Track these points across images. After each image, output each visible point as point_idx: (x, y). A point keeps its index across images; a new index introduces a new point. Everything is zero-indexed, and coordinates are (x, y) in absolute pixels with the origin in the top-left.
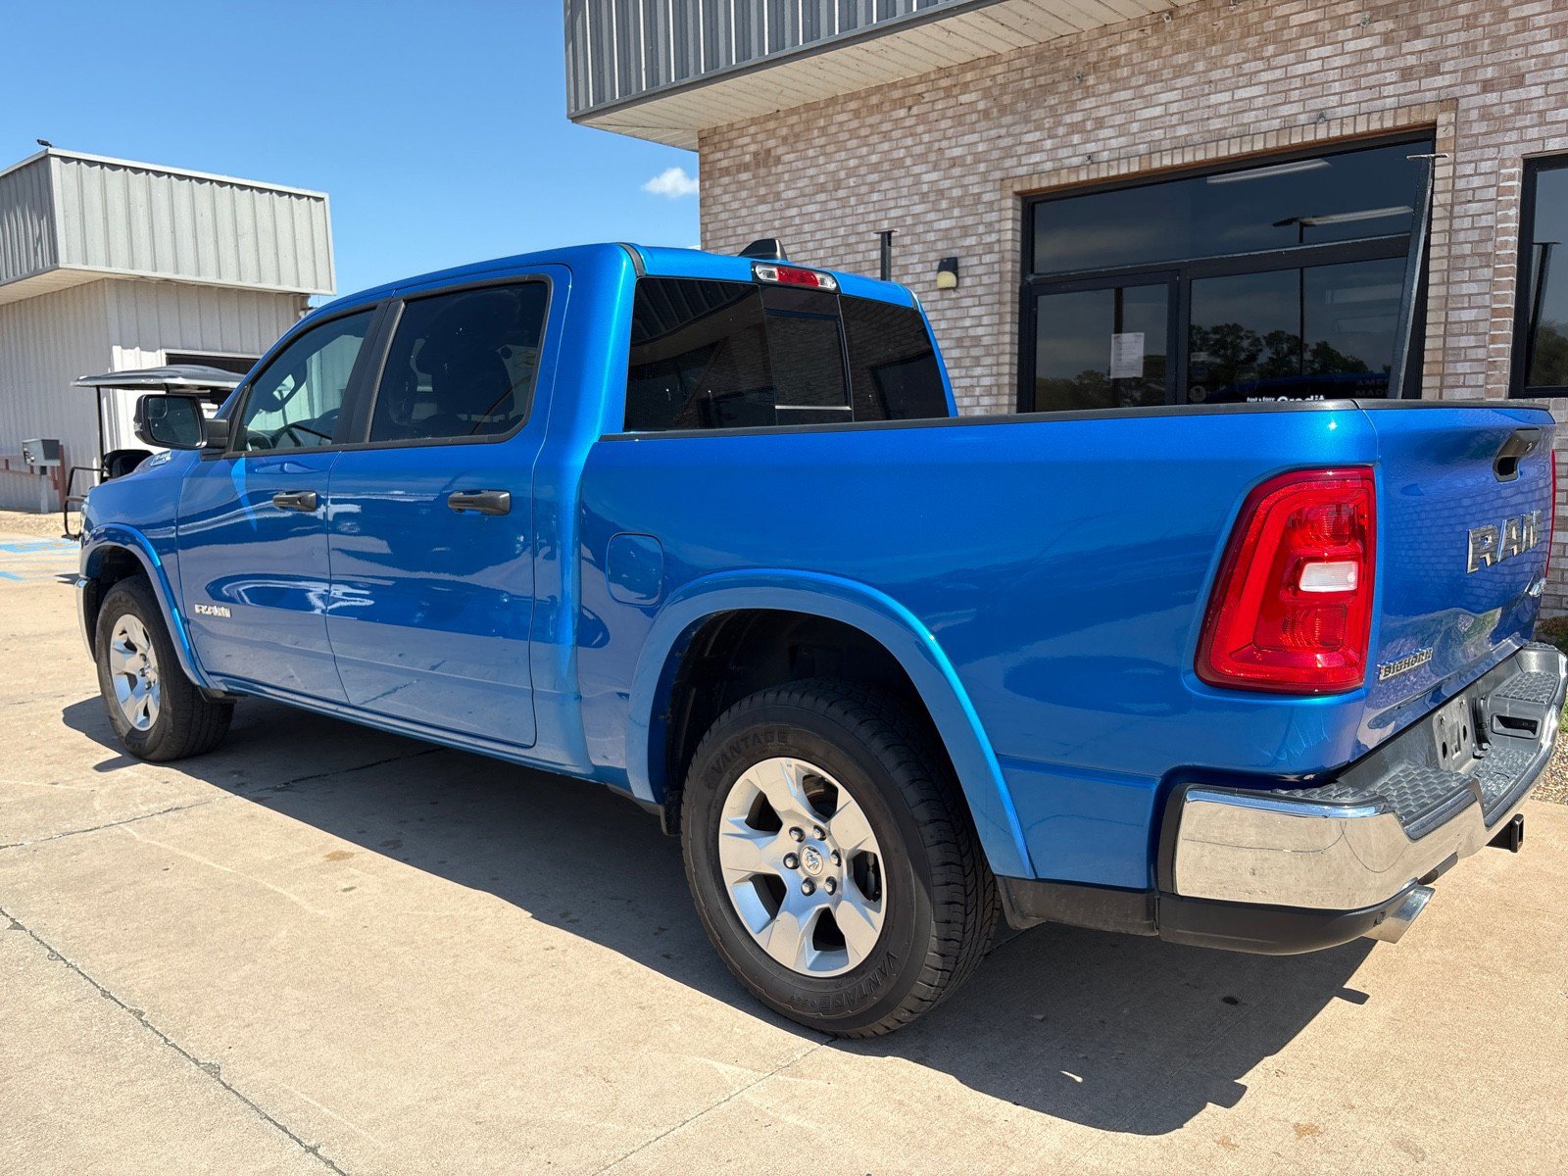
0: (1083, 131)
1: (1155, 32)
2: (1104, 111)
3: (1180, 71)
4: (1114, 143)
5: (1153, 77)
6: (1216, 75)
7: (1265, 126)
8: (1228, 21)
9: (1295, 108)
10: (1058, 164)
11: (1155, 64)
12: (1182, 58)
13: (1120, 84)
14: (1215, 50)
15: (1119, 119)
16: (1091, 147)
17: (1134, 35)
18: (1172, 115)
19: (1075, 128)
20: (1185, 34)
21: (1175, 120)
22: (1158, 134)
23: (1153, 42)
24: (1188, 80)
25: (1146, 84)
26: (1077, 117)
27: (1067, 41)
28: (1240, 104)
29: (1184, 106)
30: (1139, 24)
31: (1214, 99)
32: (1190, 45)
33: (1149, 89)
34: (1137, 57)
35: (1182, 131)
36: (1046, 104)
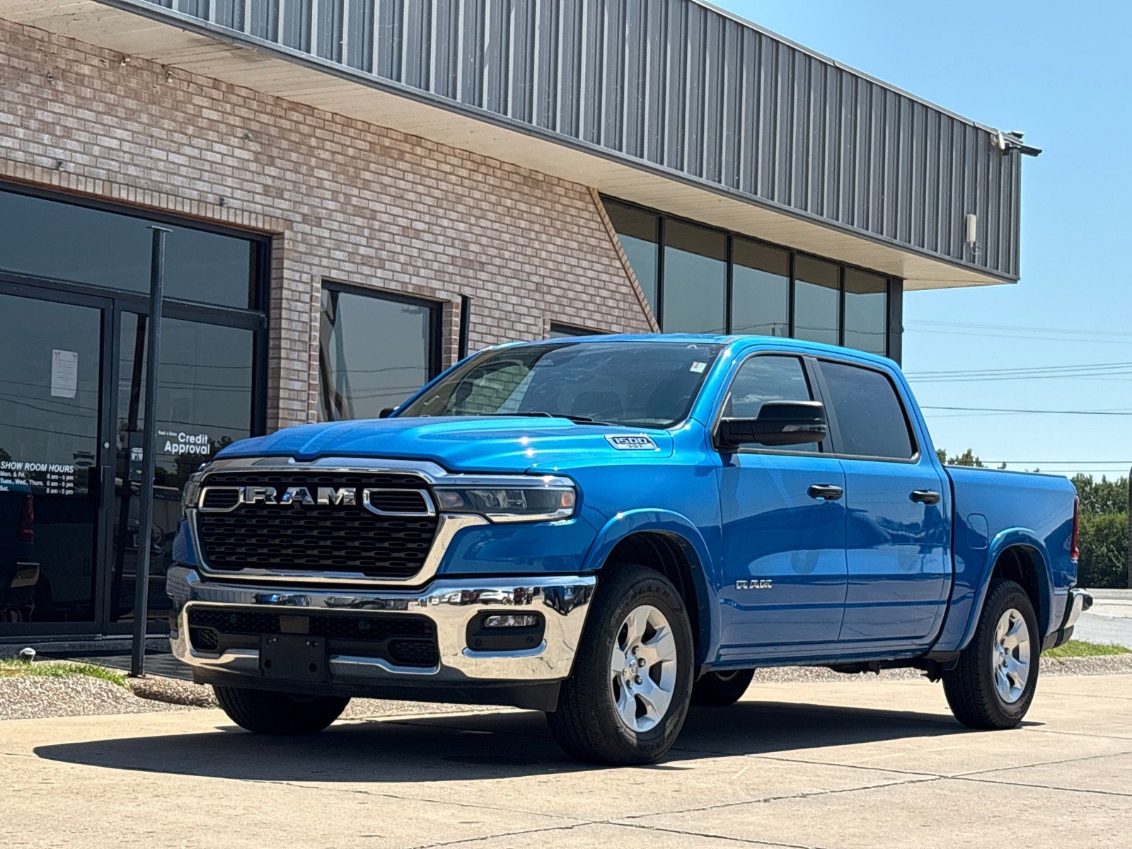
0: (52, 134)
1: (112, 68)
2: (70, 122)
3: (131, 115)
4: (79, 158)
5: (110, 110)
6: (156, 132)
7: (188, 193)
8: (163, 89)
9: (206, 187)
10: (30, 159)
11: (111, 98)
12: (131, 104)
13: (83, 103)
14: (154, 109)
15: (84, 137)
16: (60, 154)
17: (96, 62)
18: (125, 152)
19: (46, 127)
20: (133, 83)
21: (127, 158)
22: (114, 166)
23: (110, 76)
24: (135, 126)
25: (105, 113)
26: (48, 118)
27: (39, 34)
28: (172, 166)
29: (135, 149)
30: (99, 52)
31: (156, 153)
32: (137, 97)
33: (107, 119)
34: (97, 84)
35: (132, 170)
36: (19, 89)
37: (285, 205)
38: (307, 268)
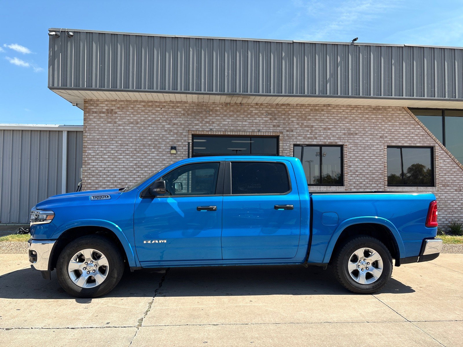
0: (209, 123)
1: (225, 107)
2: (214, 120)
3: (231, 116)
4: (217, 127)
5: (225, 116)
6: (239, 118)
7: (249, 130)
8: (241, 108)
9: (254, 128)
10: (203, 130)
11: (225, 113)
12: (231, 113)
13: (217, 115)
14: (238, 113)
15: (218, 123)
16: (211, 127)
17: (221, 106)
18: (230, 124)
19: (207, 122)
20: (232, 109)
21: (230, 125)
22: (227, 128)
23: (225, 108)
24: (233, 118)
25: (224, 117)
26: (208, 120)
27: (205, 103)
28: (244, 125)
29: (232, 123)
30: (222, 104)
31: (238, 123)
32: (233, 111)
33: (224, 118)
34: (221, 111)
35: (232, 128)
36: (200, 116)
37: (281, 129)
38: (288, 142)
